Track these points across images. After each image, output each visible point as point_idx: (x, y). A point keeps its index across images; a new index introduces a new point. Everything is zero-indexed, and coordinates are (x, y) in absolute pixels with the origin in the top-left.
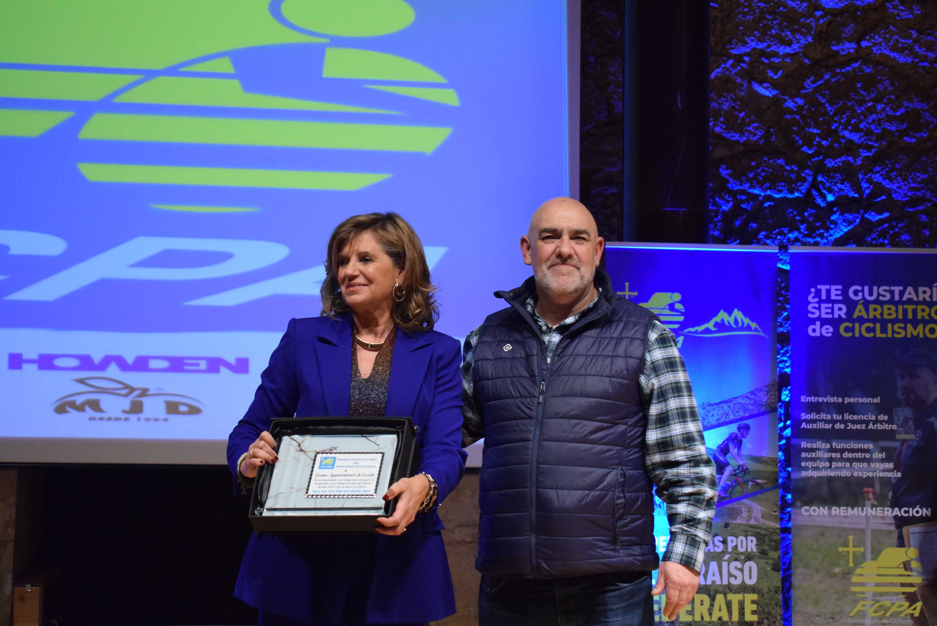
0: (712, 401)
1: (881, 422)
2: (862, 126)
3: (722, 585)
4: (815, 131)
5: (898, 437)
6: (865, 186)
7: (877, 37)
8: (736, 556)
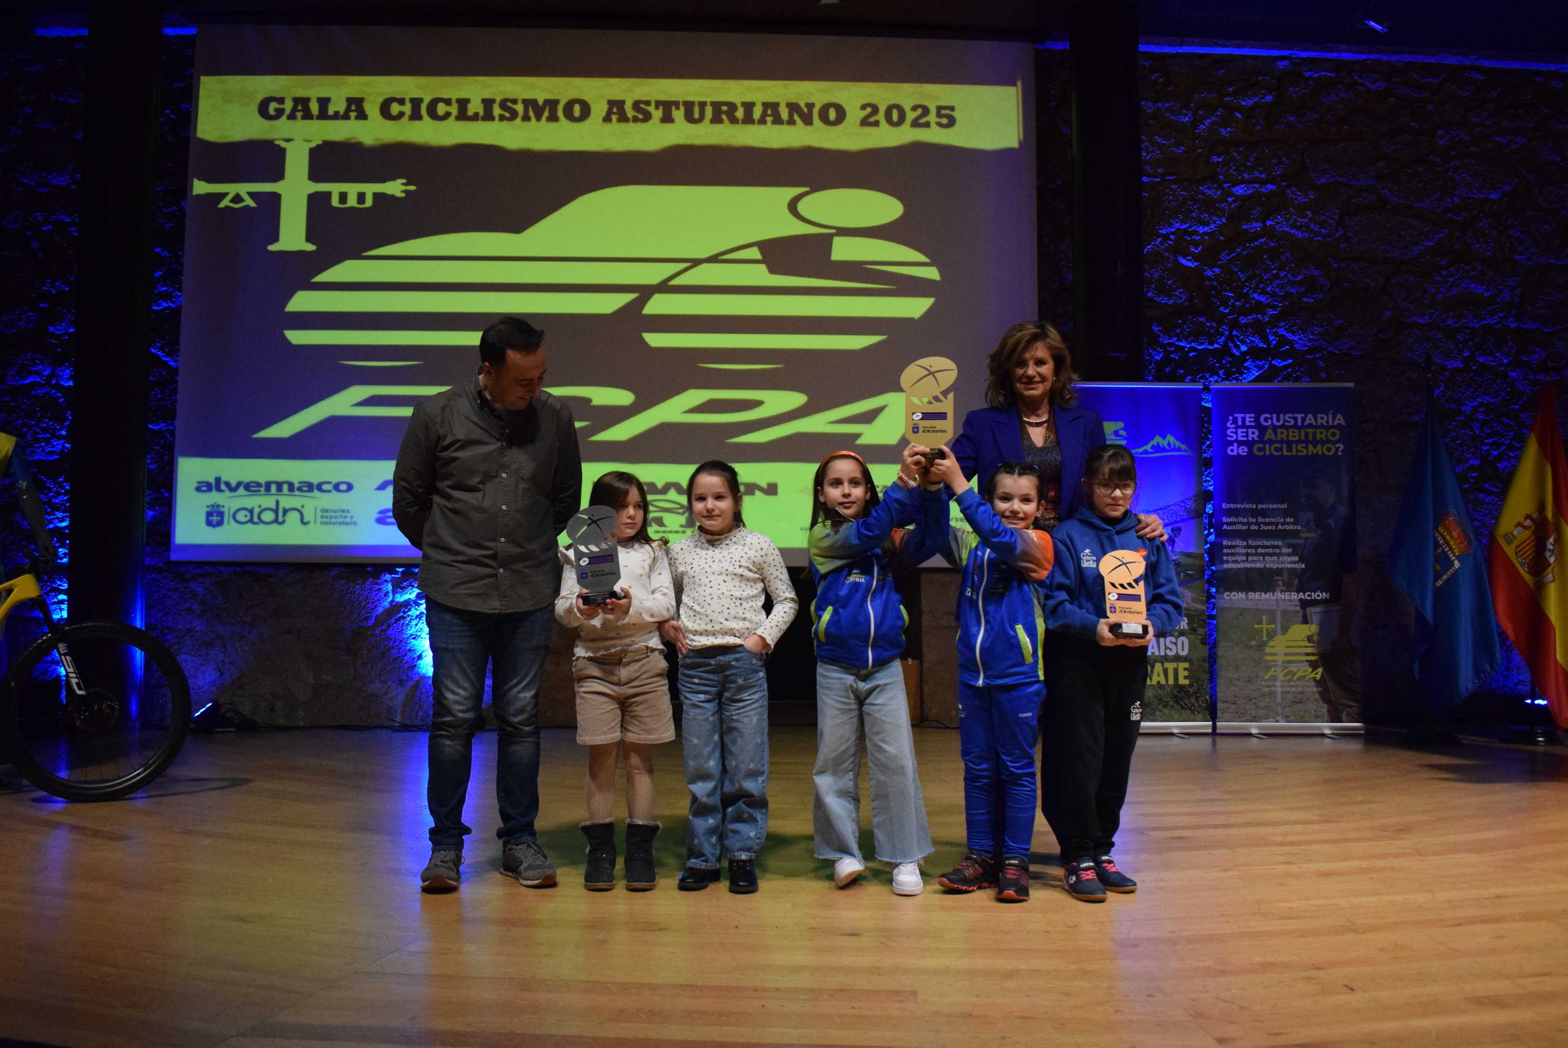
1: (1288, 524)
2: (1268, 290)
3: (1160, 656)
4: (1230, 294)
6: (1271, 338)
7: (1279, 217)
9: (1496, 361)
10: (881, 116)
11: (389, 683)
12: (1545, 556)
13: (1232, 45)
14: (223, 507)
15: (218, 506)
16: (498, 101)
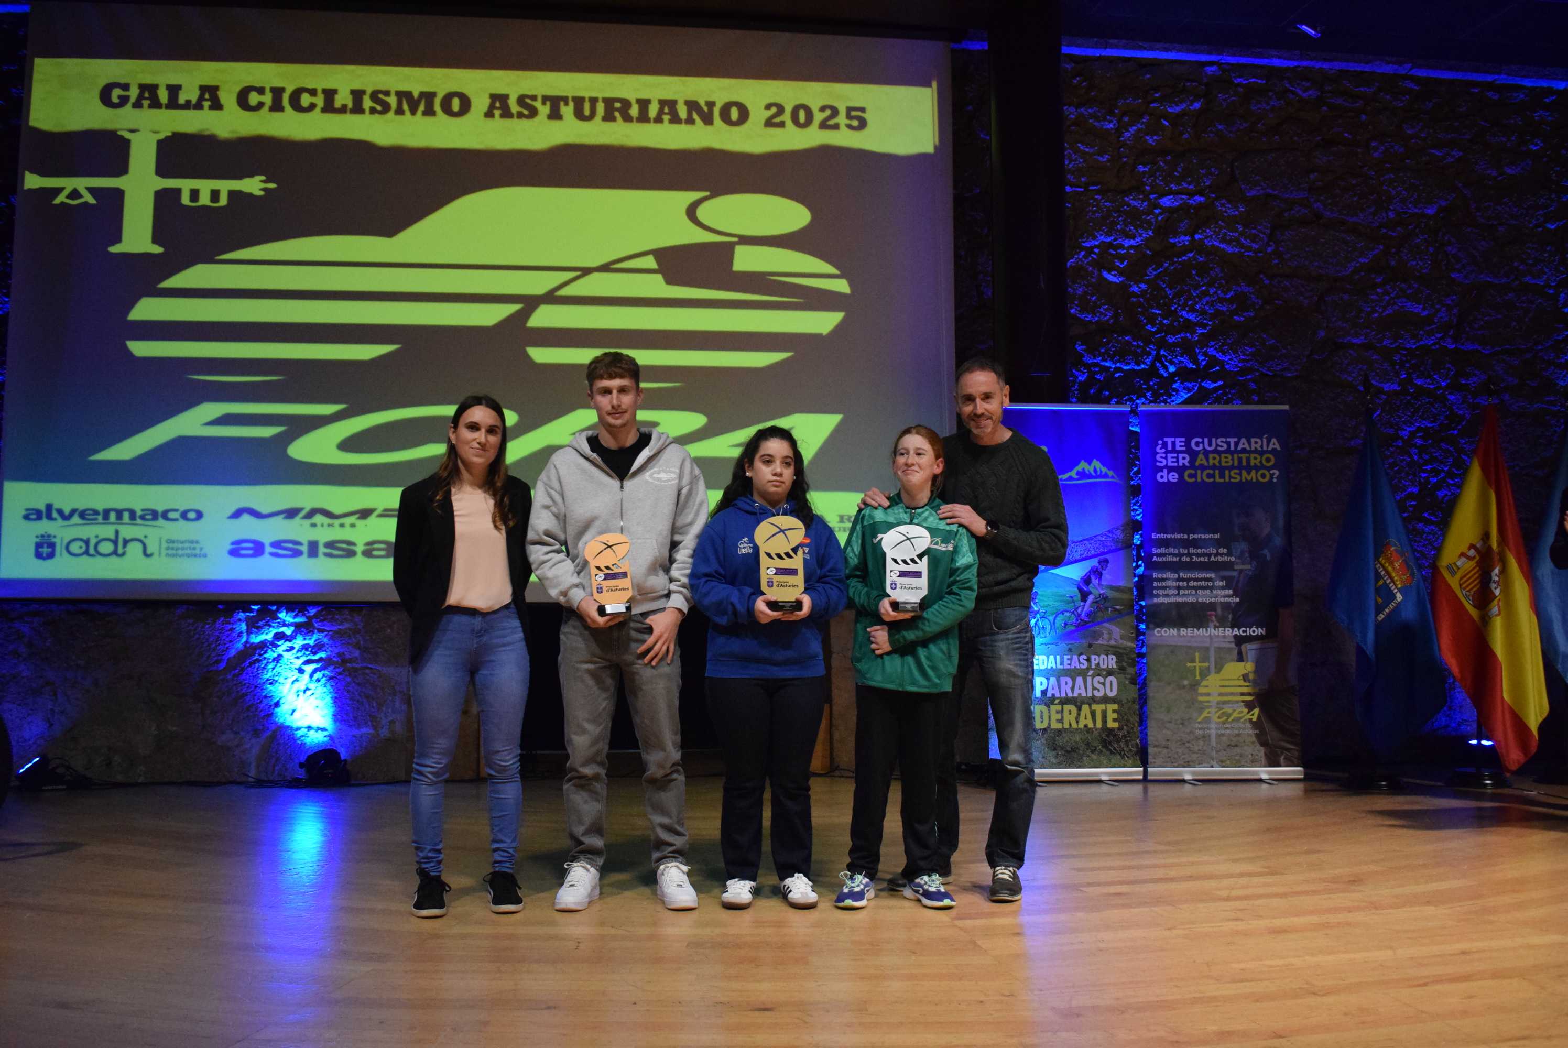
0: (1076, 539)
1: (1222, 555)
2: (1197, 307)
3: (1087, 697)
4: (1158, 312)
5: (1236, 567)
6: (1201, 358)
7: (1208, 231)
8: (1099, 672)
9: (1432, 384)
10: (787, 117)
11: (242, 733)
12: (1491, 590)
13: (1158, 49)
14: (55, 537)
15: (49, 536)
16: (369, 91)
